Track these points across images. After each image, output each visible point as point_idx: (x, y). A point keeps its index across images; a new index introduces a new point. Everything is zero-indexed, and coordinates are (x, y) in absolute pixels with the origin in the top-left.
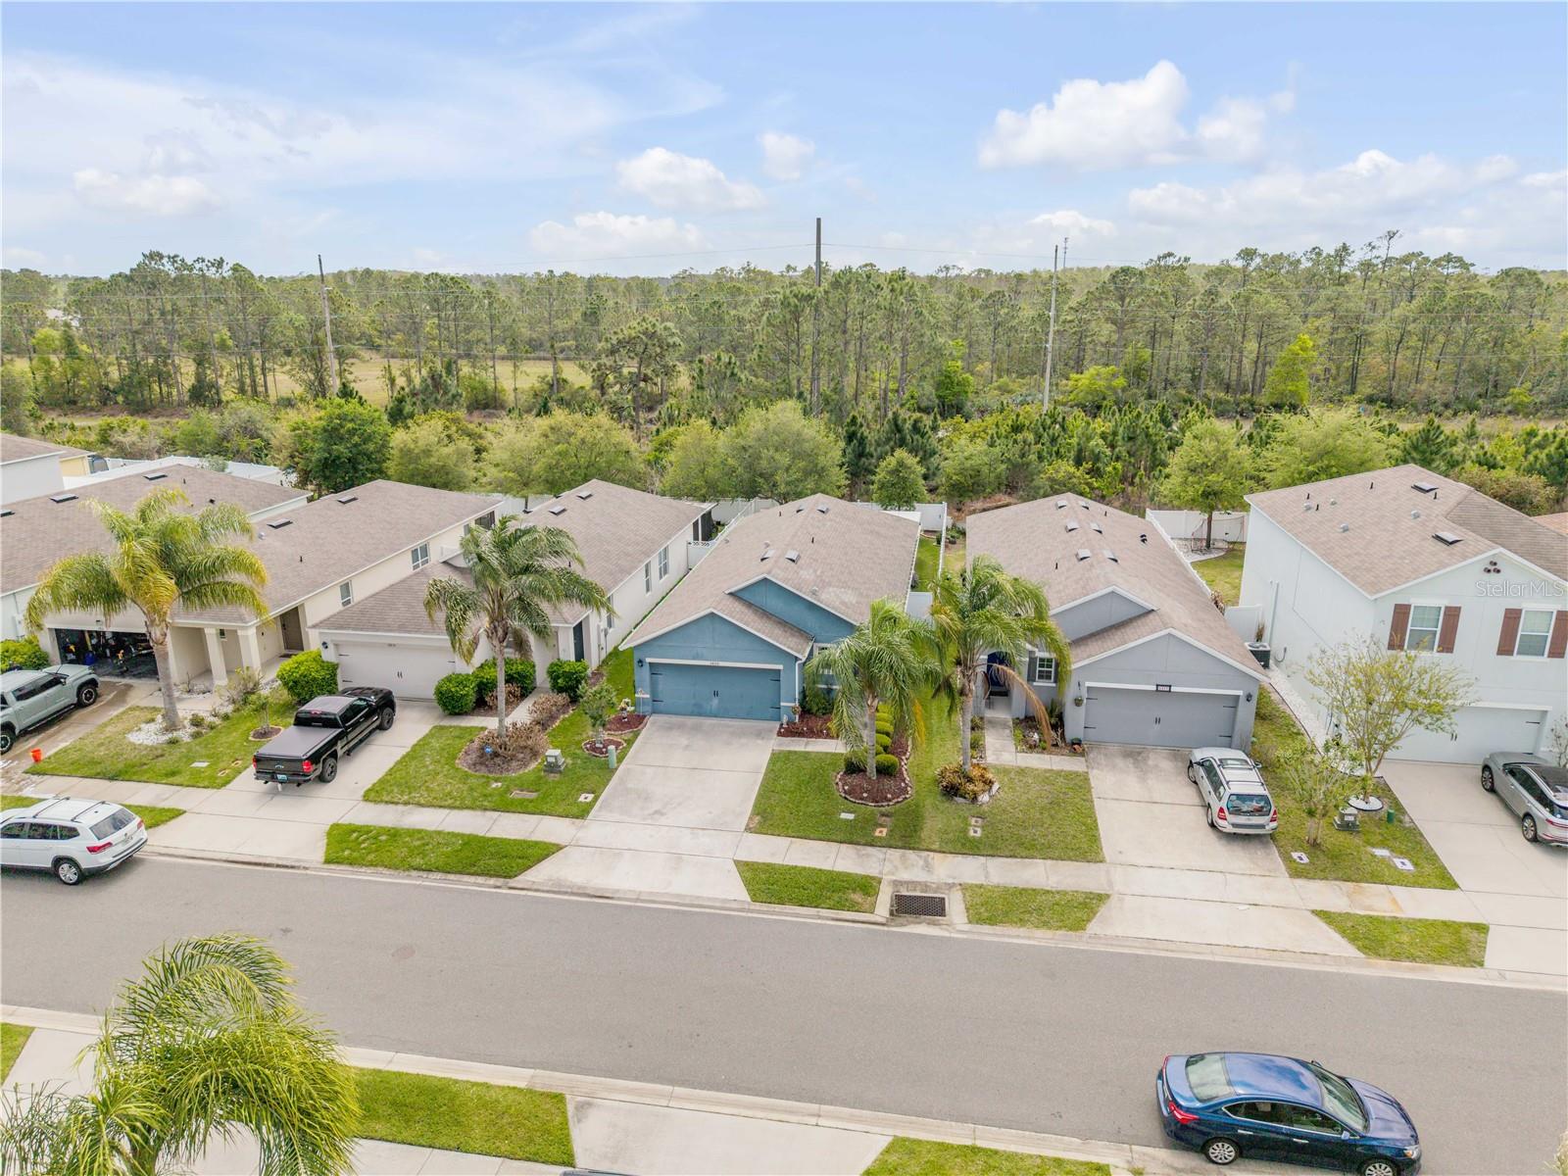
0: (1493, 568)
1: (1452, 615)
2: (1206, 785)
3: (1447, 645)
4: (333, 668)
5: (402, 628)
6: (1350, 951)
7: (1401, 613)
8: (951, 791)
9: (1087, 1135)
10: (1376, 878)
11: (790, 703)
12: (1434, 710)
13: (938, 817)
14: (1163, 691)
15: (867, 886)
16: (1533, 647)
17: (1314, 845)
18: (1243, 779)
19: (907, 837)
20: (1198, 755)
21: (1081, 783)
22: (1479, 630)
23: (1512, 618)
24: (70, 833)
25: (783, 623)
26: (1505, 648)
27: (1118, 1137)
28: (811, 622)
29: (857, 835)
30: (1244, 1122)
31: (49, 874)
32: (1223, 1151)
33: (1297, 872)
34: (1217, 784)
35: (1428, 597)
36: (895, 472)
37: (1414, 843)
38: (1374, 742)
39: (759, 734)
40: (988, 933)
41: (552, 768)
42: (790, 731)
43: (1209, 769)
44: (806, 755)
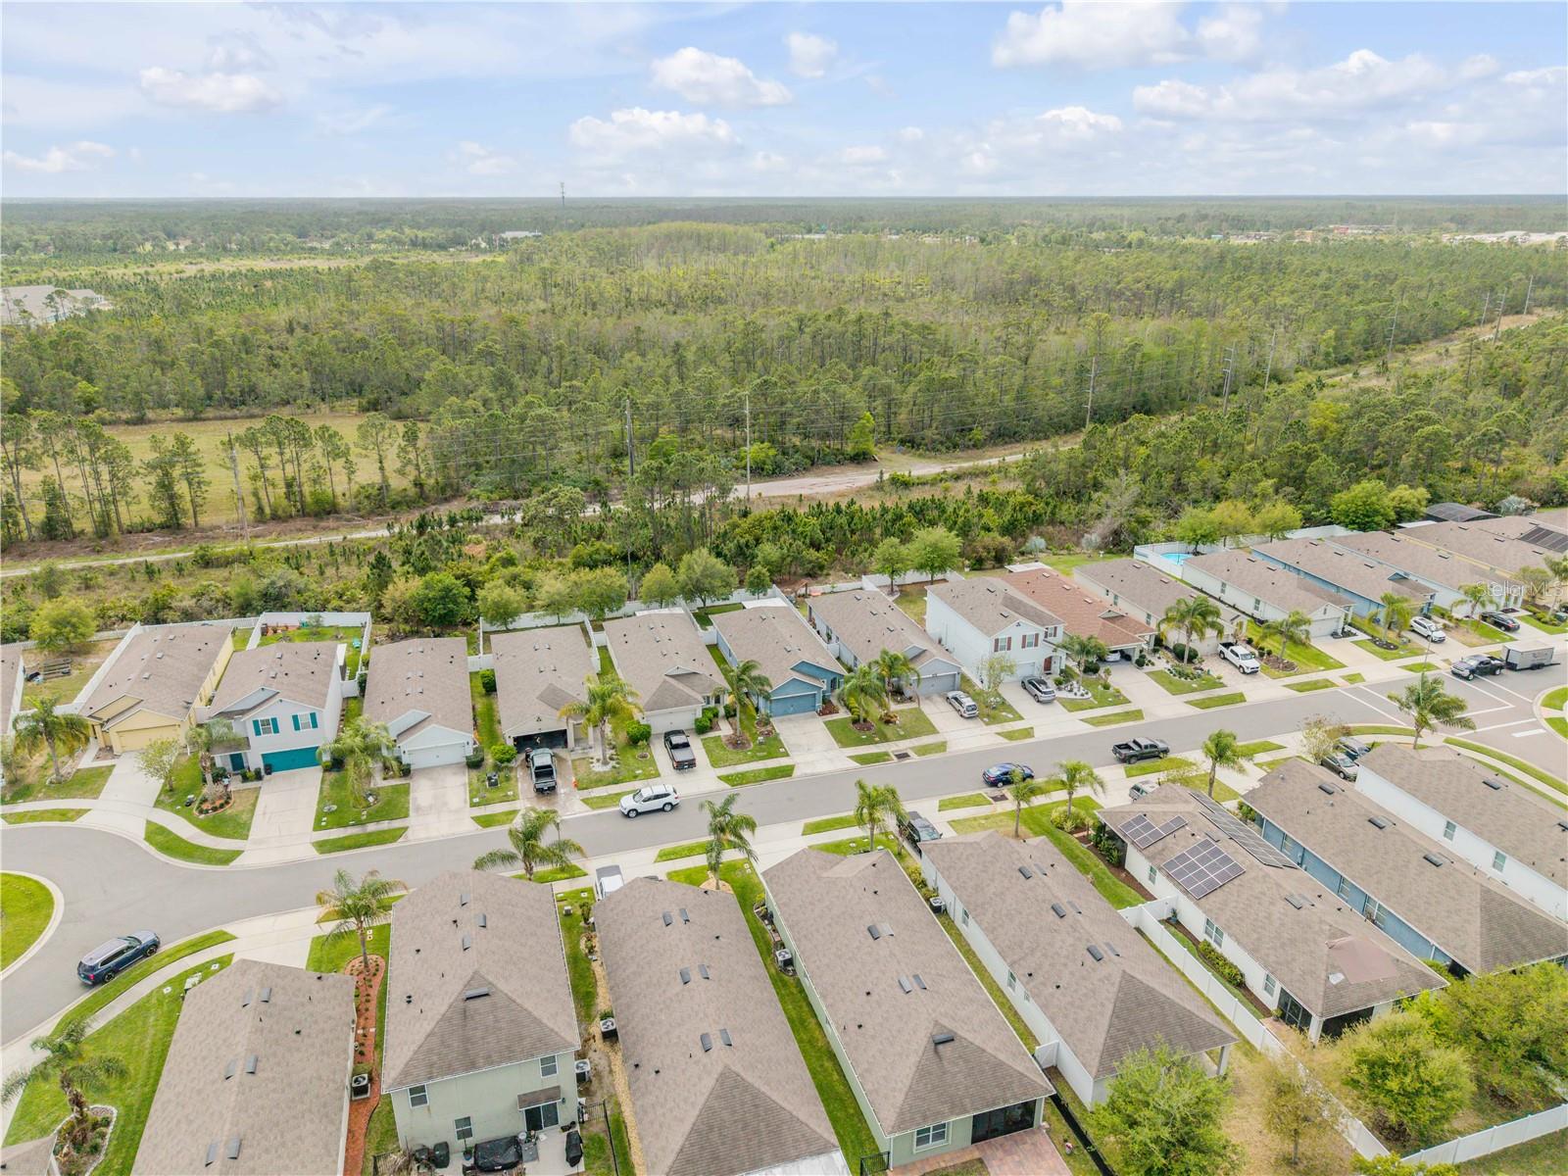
0: (1019, 625)
1: (1010, 639)
2: (956, 704)
3: (1009, 649)
4: (649, 726)
5: (676, 706)
6: (1006, 741)
7: (997, 641)
8: (888, 722)
9: (974, 790)
10: (1005, 721)
11: (819, 704)
12: (1010, 669)
13: (888, 730)
14: (935, 677)
15: (887, 754)
16: (1030, 645)
17: (988, 716)
18: (968, 701)
19: (885, 739)
20: (951, 694)
21: (919, 711)
22: (1016, 643)
23: (1024, 637)
24: (667, 795)
25: (810, 676)
26: (1023, 647)
27: (980, 789)
28: (817, 672)
29: (870, 741)
30: (1004, 778)
31: (662, 810)
32: (1001, 784)
33: (987, 724)
34: (961, 703)
35: (1003, 636)
36: (758, 577)
37: (1009, 708)
38: (996, 682)
39: (813, 717)
40: (923, 758)
41: (761, 743)
42: (822, 713)
43: (956, 699)
44: (834, 721)
